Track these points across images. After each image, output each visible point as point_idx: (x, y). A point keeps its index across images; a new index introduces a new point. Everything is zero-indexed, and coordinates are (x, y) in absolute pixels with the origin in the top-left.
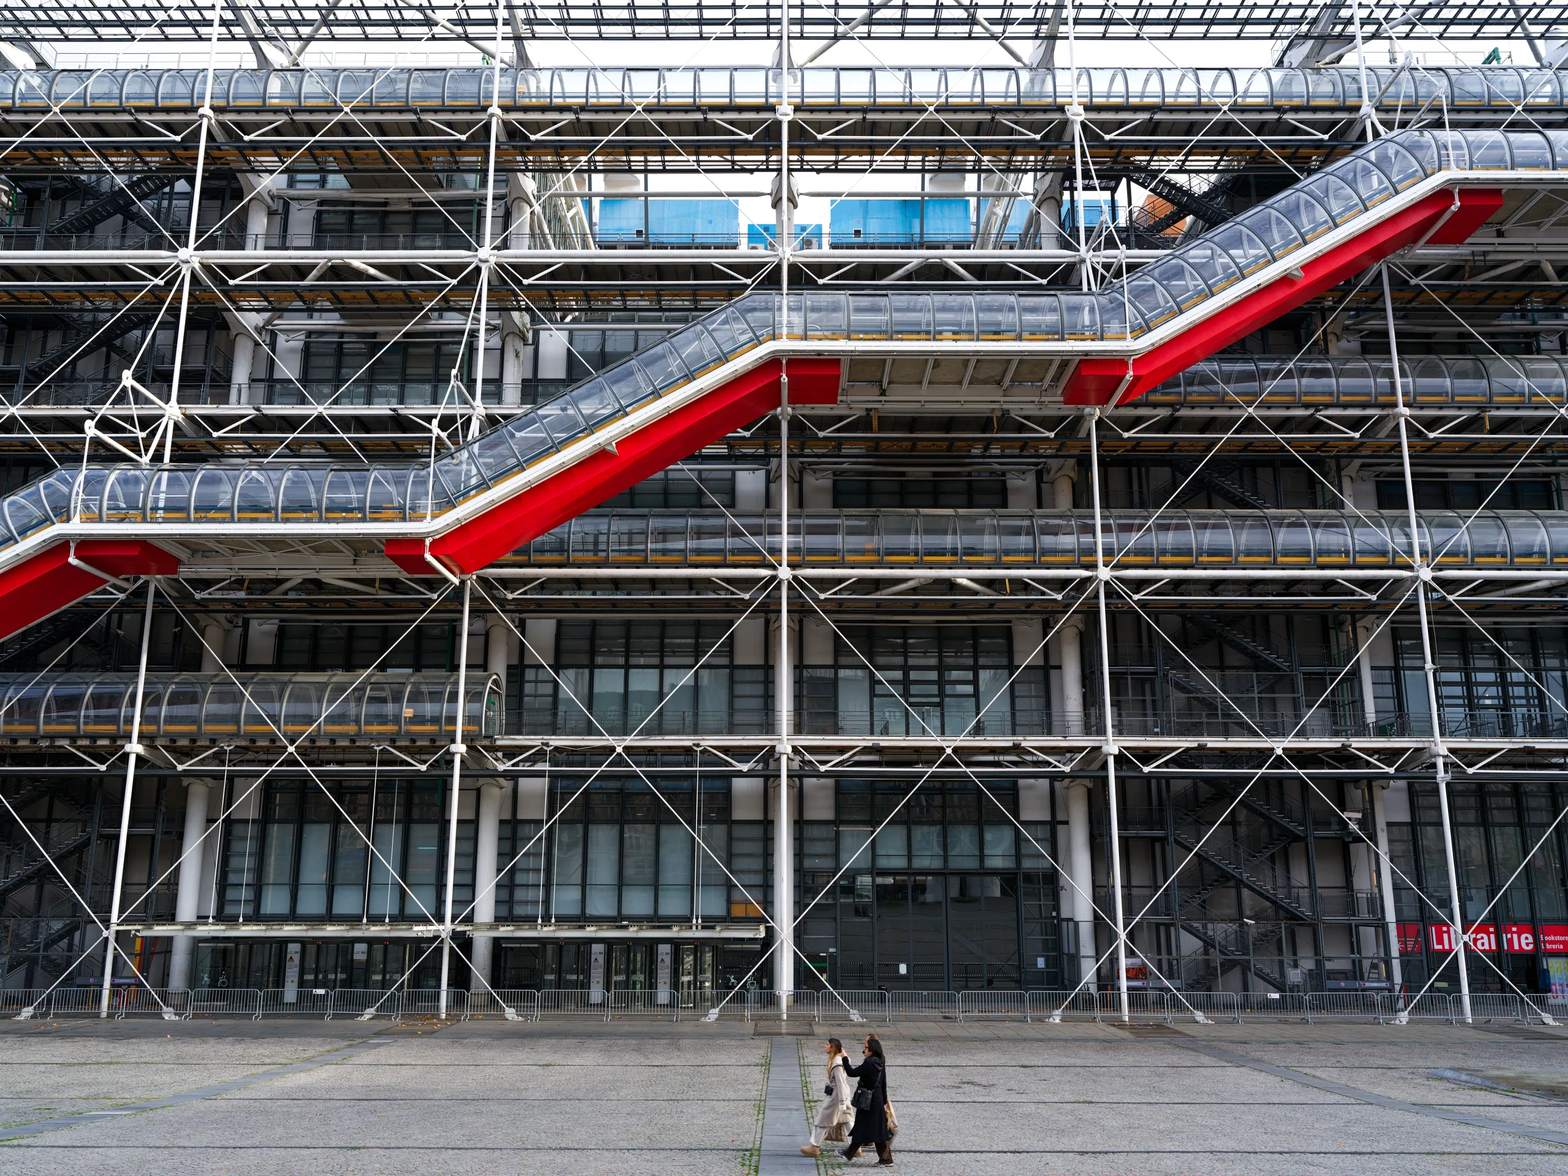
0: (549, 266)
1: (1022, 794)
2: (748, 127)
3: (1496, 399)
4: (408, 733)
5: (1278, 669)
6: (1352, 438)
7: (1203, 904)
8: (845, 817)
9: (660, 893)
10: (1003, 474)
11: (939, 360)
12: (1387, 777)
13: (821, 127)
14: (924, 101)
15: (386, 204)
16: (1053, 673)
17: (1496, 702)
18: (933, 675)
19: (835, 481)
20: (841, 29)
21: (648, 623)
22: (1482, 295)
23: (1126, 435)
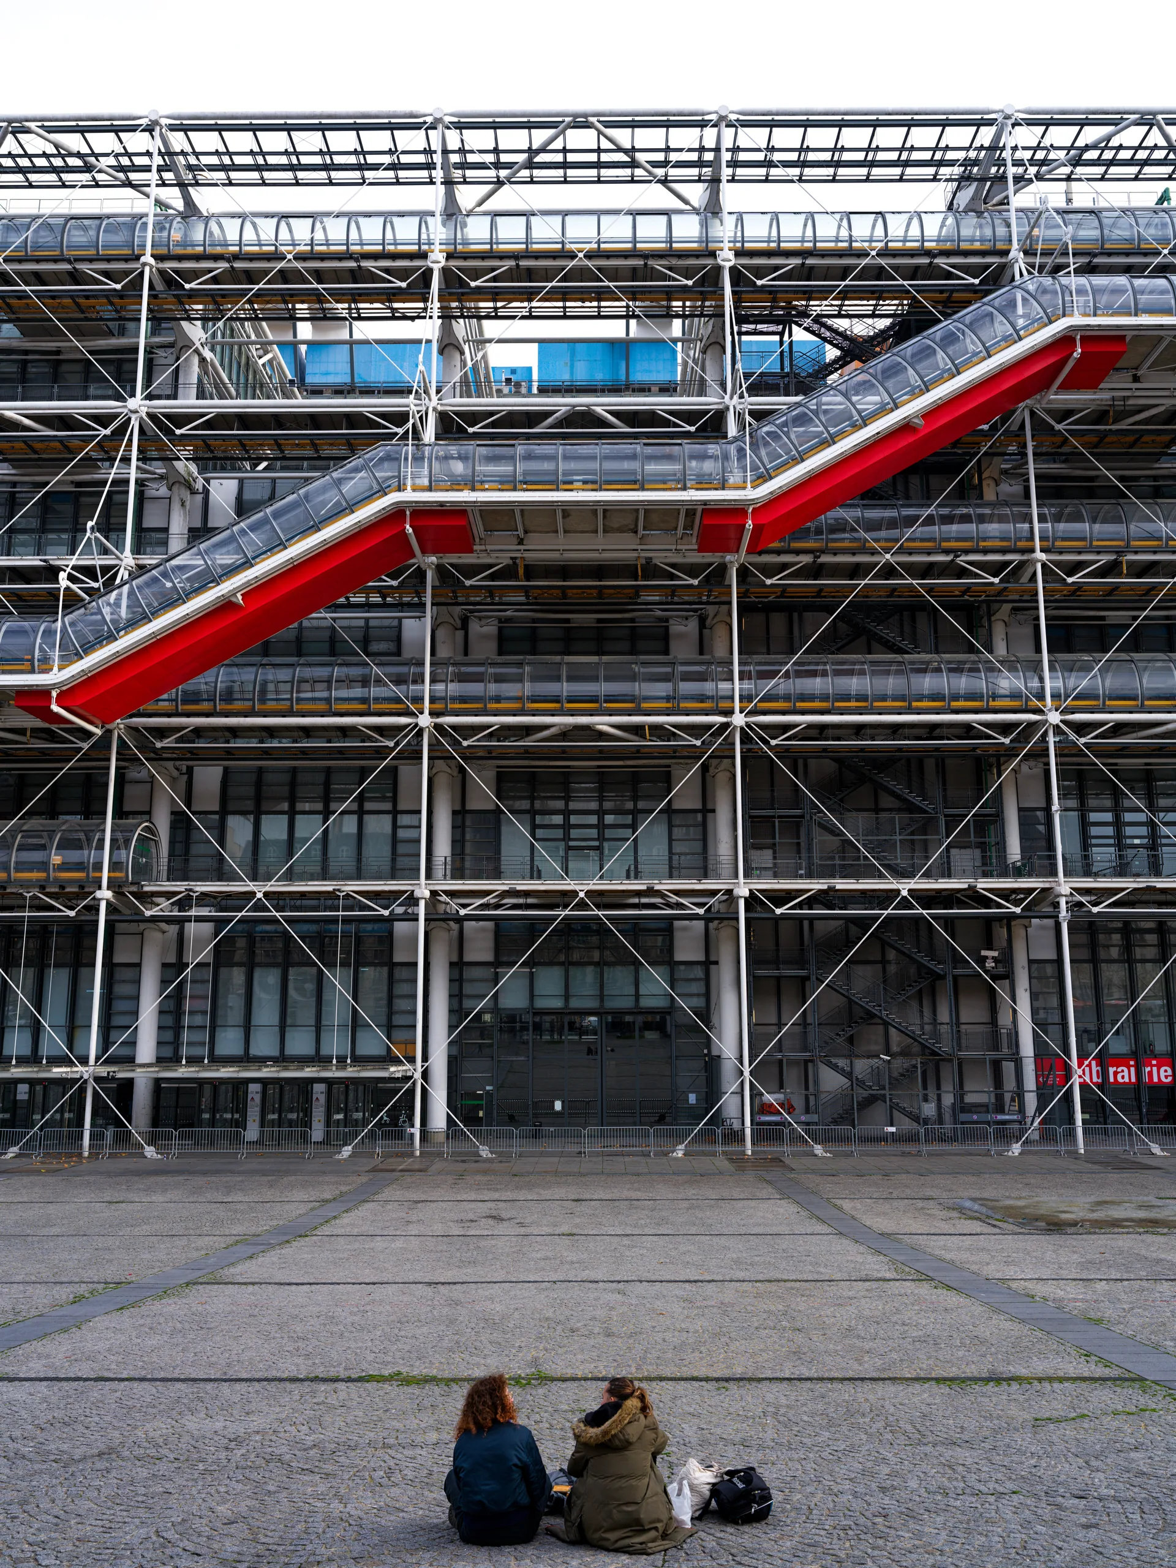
0: (203, 415)
1: (678, 936)
2: (402, 274)
3: (1133, 543)
4: (56, 879)
5: (925, 812)
6: (992, 584)
7: (851, 1040)
8: (505, 959)
9: (323, 1034)
10: (667, 620)
11: (567, 510)
12: (1013, 916)
13: (476, 274)
14: (573, 247)
15: (58, 352)
16: (710, 815)
17: (1145, 841)
18: (593, 819)
19: (500, 629)
20: (503, 173)
21: (313, 770)
22: (1130, 439)
23: (769, 582)
